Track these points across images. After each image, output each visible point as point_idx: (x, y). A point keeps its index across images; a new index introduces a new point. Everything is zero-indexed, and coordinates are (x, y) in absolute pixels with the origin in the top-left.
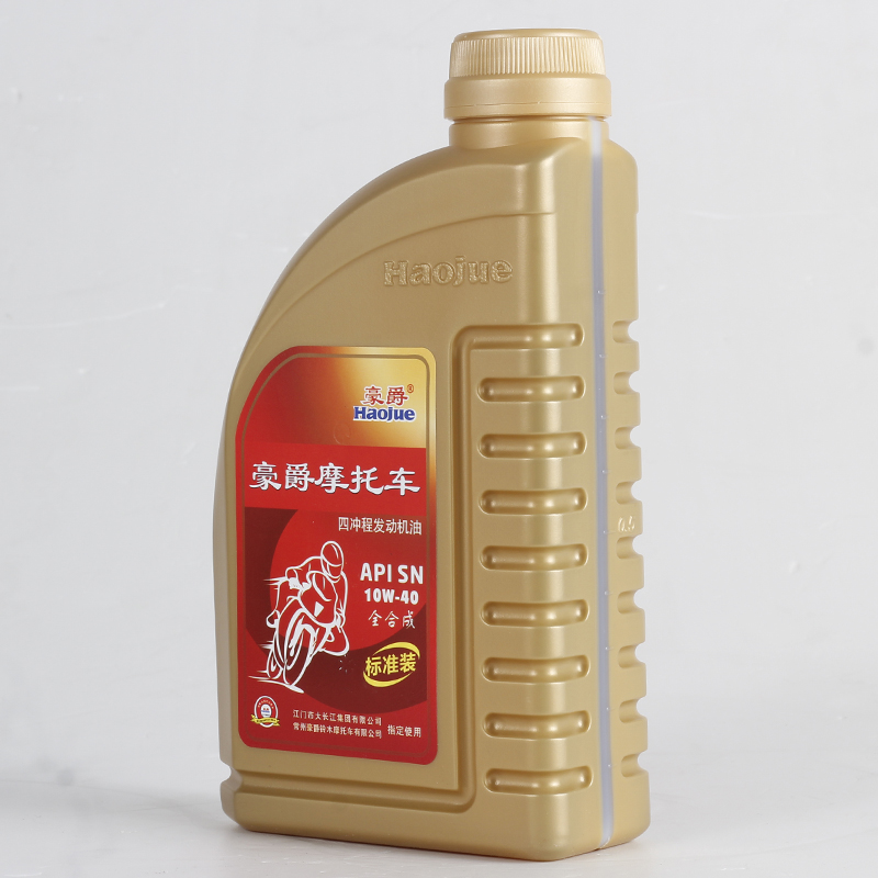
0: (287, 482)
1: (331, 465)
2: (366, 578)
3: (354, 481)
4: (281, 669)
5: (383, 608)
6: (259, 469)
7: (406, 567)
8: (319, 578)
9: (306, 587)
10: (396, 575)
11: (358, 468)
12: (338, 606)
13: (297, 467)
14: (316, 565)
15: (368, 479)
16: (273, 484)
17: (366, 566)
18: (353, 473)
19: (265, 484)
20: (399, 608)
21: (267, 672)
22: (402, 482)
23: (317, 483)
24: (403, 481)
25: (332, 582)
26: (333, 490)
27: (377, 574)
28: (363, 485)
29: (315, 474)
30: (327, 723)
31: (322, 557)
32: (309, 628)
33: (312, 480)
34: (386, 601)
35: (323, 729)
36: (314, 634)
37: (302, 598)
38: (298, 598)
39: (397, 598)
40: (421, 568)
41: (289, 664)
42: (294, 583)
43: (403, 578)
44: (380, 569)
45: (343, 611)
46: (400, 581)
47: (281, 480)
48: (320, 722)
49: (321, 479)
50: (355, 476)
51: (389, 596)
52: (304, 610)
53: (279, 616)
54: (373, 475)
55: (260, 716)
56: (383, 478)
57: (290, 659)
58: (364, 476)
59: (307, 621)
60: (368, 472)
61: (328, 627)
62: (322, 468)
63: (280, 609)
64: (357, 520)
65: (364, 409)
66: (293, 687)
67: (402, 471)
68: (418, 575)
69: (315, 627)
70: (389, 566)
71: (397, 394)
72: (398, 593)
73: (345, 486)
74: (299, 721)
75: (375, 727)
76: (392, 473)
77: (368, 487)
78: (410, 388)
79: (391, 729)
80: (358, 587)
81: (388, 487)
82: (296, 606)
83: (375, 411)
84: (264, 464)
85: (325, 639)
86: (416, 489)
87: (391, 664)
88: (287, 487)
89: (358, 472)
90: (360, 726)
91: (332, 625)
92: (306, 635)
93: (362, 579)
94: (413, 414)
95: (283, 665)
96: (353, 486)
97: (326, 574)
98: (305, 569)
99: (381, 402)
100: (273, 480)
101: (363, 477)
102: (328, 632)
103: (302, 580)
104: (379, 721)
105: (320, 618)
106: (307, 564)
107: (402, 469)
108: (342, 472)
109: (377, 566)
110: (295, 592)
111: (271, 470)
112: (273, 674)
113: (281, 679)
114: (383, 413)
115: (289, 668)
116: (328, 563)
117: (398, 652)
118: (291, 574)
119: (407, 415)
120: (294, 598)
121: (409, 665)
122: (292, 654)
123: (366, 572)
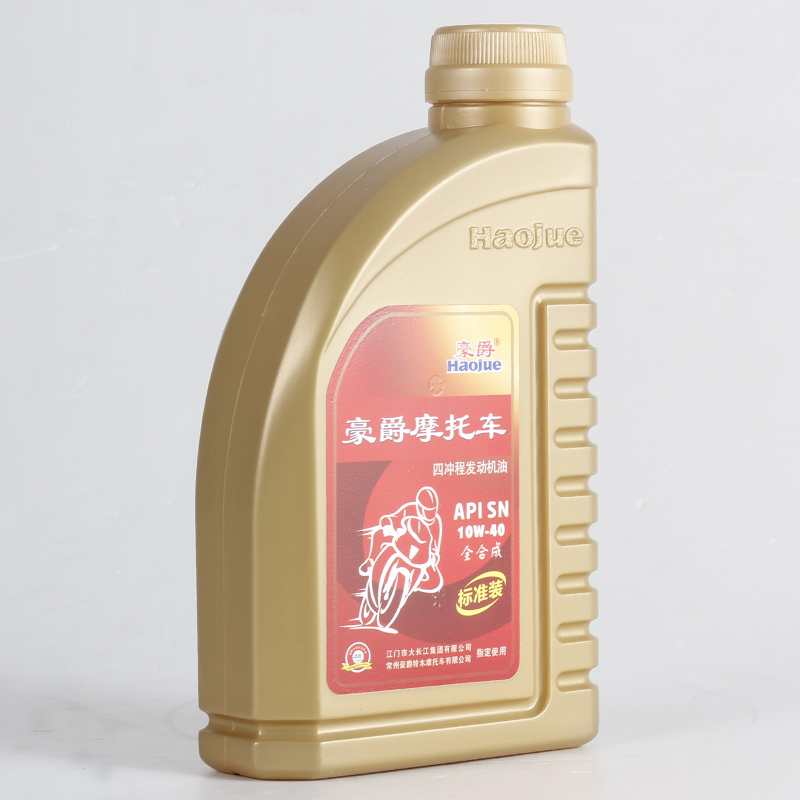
0: (382, 435)
1: (426, 416)
2: (459, 517)
3: (447, 429)
4: (375, 613)
5: (475, 543)
6: (353, 425)
7: (494, 503)
8: (415, 523)
9: (401, 532)
10: (486, 512)
11: (452, 416)
12: (433, 546)
13: (392, 420)
14: (411, 511)
15: (461, 426)
16: (367, 438)
17: (459, 506)
18: (447, 422)
19: (358, 439)
20: (489, 541)
21: (360, 619)
22: (491, 427)
23: (413, 433)
24: (492, 425)
25: (427, 525)
26: (427, 440)
27: (469, 512)
28: (456, 432)
29: (411, 425)
30: (420, 658)
31: (417, 503)
32: (404, 571)
33: (407, 431)
34: (476, 536)
35: (416, 663)
36: (408, 575)
37: (397, 543)
38: (393, 544)
39: (487, 532)
40: (507, 502)
41: (383, 607)
42: (388, 530)
43: (491, 513)
44: (471, 508)
45: (437, 550)
46: (490, 516)
47: (376, 433)
48: (413, 658)
49: (416, 430)
50: (449, 424)
51: (479, 531)
52: (399, 554)
53: (373, 563)
54: (465, 422)
55: (351, 663)
56: (474, 424)
57: (384, 603)
58: (457, 423)
59: (402, 564)
60: (461, 420)
61: (423, 567)
62: (417, 419)
63: (373, 557)
64: (451, 465)
65: (456, 362)
66: (388, 630)
67: (491, 416)
68: (504, 509)
69: (410, 568)
70: (480, 504)
71: (486, 347)
72: (488, 528)
73: (439, 434)
74: (392, 660)
75: (465, 653)
76: (482, 419)
77: (462, 434)
78: (497, 341)
79: (480, 653)
80: (451, 526)
81: (479, 432)
82: (390, 551)
83: (466, 363)
84: (358, 419)
85: (420, 579)
86: (502, 432)
87: (481, 593)
88: (382, 439)
89: (452, 420)
90: (451, 655)
91: (427, 565)
92: (401, 578)
93: (455, 518)
94: (500, 364)
95: (376, 610)
96: (447, 433)
97: (422, 518)
98: (400, 516)
99: (472, 355)
100: (367, 434)
101: (456, 425)
102: (424, 572)
103: (397, 525)
104: (469, 647)
105: (414, 561)
106: (402, 511)
107: (491, 415)
108: (437, 422)
109: (469, 505)
110: (389, 539)
111: (365, 425)
112: (366, 620)
113: (375, 624)
114: (473, 365)
115: (383, 612)
116: (424, 508)
117: (487, 581)
118: (386, 522)
119: (496, 366)
120: (388, 544)
121: (496, 591)
122: (386, 598)
123: (459, 512)
